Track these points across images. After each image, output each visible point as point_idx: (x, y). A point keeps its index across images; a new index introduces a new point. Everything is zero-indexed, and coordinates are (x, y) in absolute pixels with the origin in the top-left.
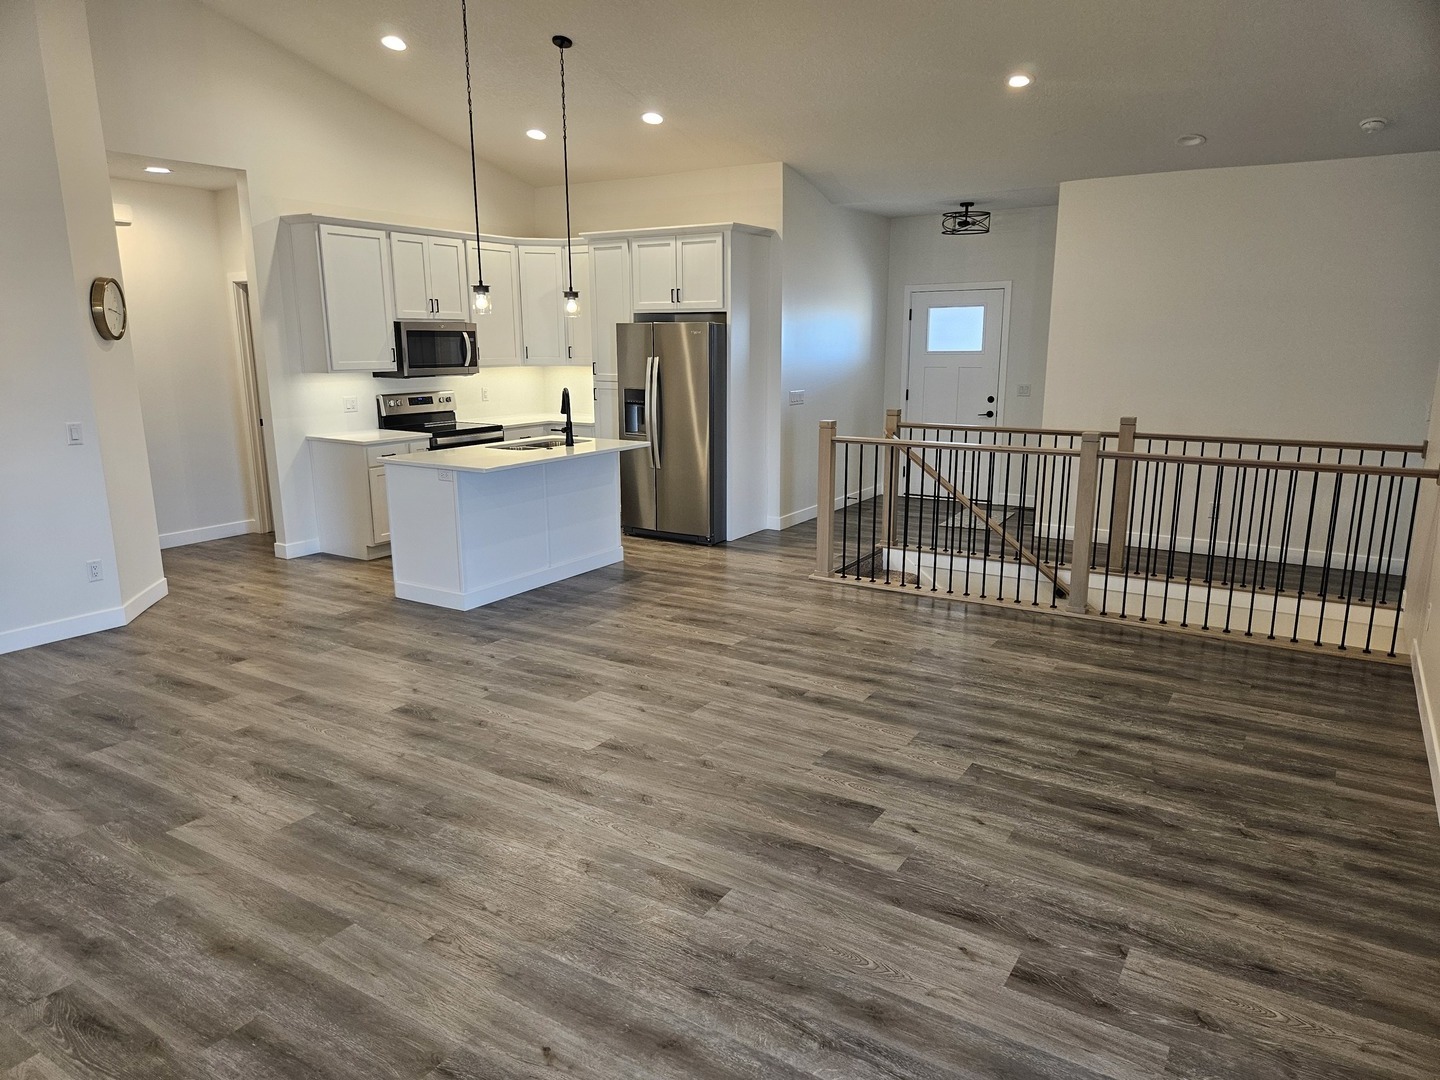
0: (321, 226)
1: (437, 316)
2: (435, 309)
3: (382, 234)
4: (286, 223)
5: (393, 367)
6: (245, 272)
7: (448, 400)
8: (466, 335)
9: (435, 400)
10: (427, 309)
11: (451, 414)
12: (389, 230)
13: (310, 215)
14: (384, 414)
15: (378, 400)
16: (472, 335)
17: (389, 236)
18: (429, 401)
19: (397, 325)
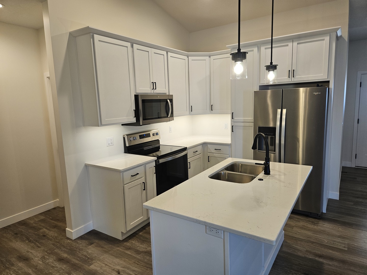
0: (95, 35)
1: (156, 91)
2: (155, 88)
3: (129, 44)
4: (73, 36)
5: (134, 120)
6: (49, 72)
7: (157, 134)
8: (168, 101)
9: (151, 135)
10: (150, 88)
11: (158, 141)
12: (133, 42)
13: (88, 28)
14: (127, 145)
15: (124, 138)
16: (171, 101)
17: (132, 46)
18: (148, 135)
19: (136, 97)
